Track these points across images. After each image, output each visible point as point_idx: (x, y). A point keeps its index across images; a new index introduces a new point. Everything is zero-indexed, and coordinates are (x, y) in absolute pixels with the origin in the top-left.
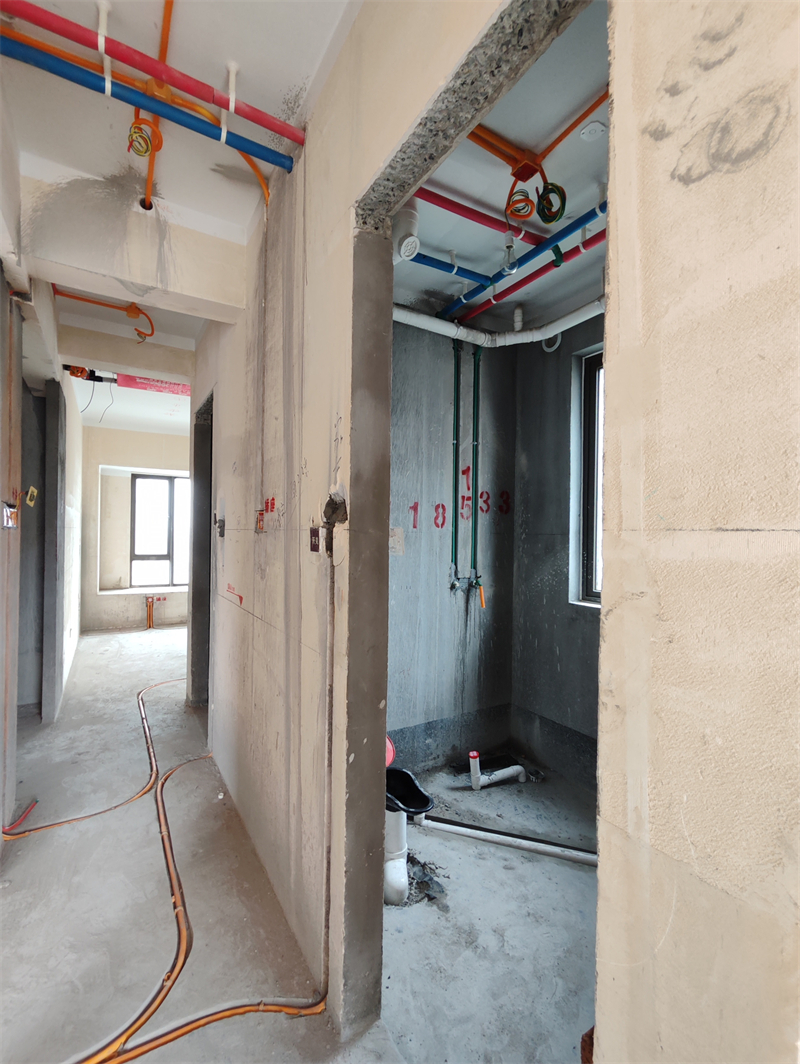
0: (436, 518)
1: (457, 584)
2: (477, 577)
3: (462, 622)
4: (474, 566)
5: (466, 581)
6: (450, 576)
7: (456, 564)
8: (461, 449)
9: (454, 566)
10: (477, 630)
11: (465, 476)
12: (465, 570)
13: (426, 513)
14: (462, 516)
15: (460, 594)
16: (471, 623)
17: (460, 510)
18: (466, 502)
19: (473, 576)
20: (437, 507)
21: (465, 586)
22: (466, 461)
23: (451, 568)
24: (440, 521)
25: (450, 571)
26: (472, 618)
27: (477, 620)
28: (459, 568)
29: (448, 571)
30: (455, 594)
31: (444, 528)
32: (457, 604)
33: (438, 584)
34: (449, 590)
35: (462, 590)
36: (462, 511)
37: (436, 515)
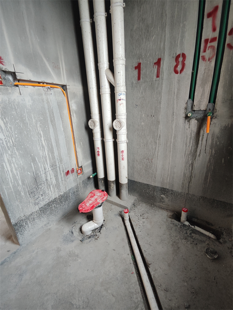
0: (176, 66)
3: (193, 142)
4: (213, 100)
5: (202, 112)
6: (186, 109)
7: (193, 100)
9: (190, 101)
10: (208, 148)
11: (211, 18)
12: (201, 104)
13: (167, 64)
14: (204, 58)
15: (194, 123)
16: (203, 142)
17: (202, 54)
18: (209, 44)
19: (210, 108)
20: (177, 57)
21: (200, 116)
23: (187, 103)
24: (179, 68)
25: (185, 105)
26: (205, 139)
27: (210, 141)
28: (195, 103)
29: (184, 105)
30: (189, 121)
31: (183, 73)
32: (189, 127)
33: (175, 114)
34: (184, 118)
35: (196, 119)
36: (204, 54)
37: (175, 64)
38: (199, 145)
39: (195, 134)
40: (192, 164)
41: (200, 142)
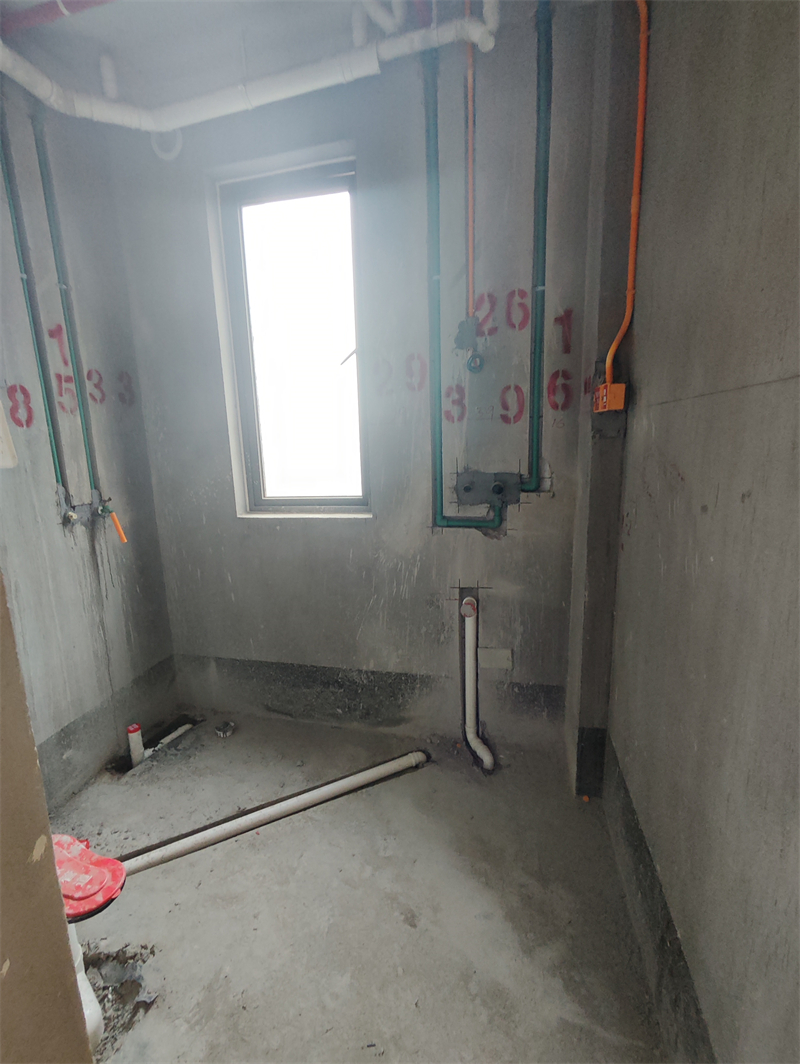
0: (13, 411)
1: (74, 516)
2: (102, 501)
3: (89, 571)
4: (95, 484)
5: (87, 509)
6: (58, 504)
7: (65, 485)
8: (39, 290)
9: (61, 489)
10: (115, 577)
11: (54, 341)
12: (82, 492)
14: (63, 408)
15: (80, 530)
16: (104, 568)
17: (57, 398)
18: (64, 385)
19: (96, 500)
20: (12, 391)
21: (86, 515)
22: (53, 314)
23: (56, 492)
24: (22, 414)
25: (56, 498)
26: (105, 561)
27: (113, 562)
28: (72, 491)
29: (53, 498)
30: (71, 531)
31: (33, 427)
32: (75, 544)
33: (39, 519)
34: (61, 526)
35: (82, 524)
36: (61, 399)
37: (11, 404)
38: (102, 576)
39: (88, 554)
40: (102, 622)
41: (100, 568)
